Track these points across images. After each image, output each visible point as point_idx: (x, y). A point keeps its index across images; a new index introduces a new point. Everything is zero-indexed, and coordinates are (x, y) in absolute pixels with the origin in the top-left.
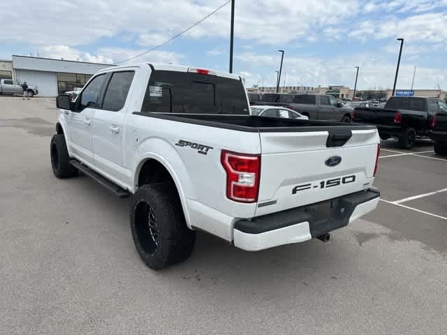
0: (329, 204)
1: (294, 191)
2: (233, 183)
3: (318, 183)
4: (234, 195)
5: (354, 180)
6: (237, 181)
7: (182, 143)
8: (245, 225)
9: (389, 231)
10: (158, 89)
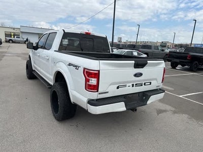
0: (138, 95)
1: (118, 88)
3: (131, 84)
4: (88, 88)
5: (150, 84)
6: (89, 82)
7: (70, 65)
8: (92, 102)
9: (173, 109)
10: (66, 40)
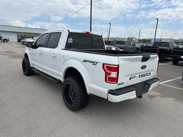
0: (141, 84)
1: (130, 79)
2: (108, 76)
3: (138, 76)
4: (109, 81)
5: (150, 74)
6: (110, 75)
7: (85, 61)
8: (113, 92)
9: (160, 94)
10: (71, 39)
